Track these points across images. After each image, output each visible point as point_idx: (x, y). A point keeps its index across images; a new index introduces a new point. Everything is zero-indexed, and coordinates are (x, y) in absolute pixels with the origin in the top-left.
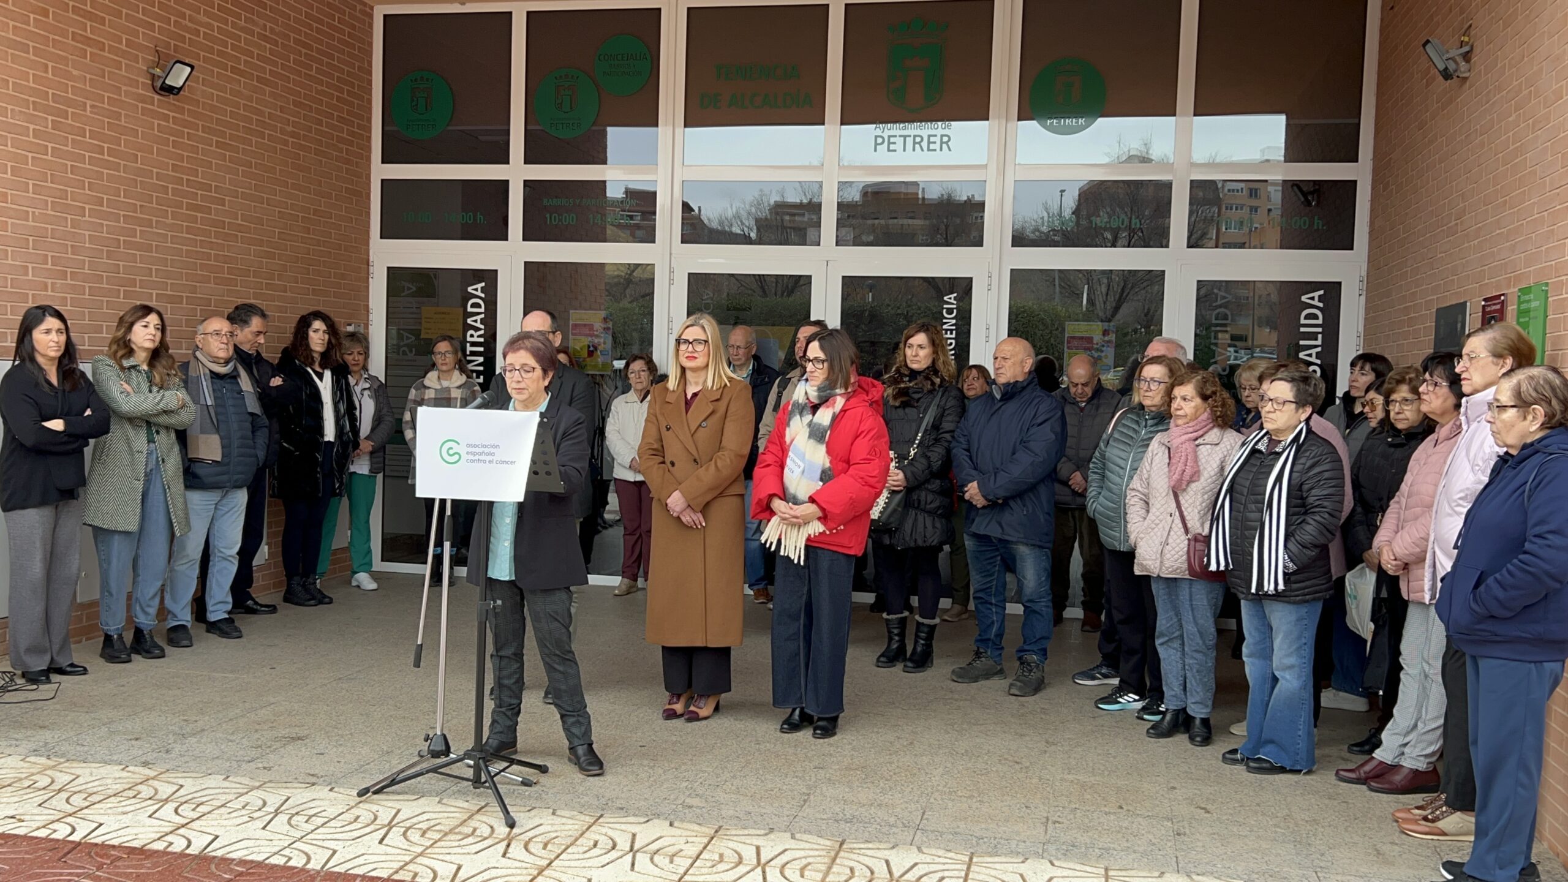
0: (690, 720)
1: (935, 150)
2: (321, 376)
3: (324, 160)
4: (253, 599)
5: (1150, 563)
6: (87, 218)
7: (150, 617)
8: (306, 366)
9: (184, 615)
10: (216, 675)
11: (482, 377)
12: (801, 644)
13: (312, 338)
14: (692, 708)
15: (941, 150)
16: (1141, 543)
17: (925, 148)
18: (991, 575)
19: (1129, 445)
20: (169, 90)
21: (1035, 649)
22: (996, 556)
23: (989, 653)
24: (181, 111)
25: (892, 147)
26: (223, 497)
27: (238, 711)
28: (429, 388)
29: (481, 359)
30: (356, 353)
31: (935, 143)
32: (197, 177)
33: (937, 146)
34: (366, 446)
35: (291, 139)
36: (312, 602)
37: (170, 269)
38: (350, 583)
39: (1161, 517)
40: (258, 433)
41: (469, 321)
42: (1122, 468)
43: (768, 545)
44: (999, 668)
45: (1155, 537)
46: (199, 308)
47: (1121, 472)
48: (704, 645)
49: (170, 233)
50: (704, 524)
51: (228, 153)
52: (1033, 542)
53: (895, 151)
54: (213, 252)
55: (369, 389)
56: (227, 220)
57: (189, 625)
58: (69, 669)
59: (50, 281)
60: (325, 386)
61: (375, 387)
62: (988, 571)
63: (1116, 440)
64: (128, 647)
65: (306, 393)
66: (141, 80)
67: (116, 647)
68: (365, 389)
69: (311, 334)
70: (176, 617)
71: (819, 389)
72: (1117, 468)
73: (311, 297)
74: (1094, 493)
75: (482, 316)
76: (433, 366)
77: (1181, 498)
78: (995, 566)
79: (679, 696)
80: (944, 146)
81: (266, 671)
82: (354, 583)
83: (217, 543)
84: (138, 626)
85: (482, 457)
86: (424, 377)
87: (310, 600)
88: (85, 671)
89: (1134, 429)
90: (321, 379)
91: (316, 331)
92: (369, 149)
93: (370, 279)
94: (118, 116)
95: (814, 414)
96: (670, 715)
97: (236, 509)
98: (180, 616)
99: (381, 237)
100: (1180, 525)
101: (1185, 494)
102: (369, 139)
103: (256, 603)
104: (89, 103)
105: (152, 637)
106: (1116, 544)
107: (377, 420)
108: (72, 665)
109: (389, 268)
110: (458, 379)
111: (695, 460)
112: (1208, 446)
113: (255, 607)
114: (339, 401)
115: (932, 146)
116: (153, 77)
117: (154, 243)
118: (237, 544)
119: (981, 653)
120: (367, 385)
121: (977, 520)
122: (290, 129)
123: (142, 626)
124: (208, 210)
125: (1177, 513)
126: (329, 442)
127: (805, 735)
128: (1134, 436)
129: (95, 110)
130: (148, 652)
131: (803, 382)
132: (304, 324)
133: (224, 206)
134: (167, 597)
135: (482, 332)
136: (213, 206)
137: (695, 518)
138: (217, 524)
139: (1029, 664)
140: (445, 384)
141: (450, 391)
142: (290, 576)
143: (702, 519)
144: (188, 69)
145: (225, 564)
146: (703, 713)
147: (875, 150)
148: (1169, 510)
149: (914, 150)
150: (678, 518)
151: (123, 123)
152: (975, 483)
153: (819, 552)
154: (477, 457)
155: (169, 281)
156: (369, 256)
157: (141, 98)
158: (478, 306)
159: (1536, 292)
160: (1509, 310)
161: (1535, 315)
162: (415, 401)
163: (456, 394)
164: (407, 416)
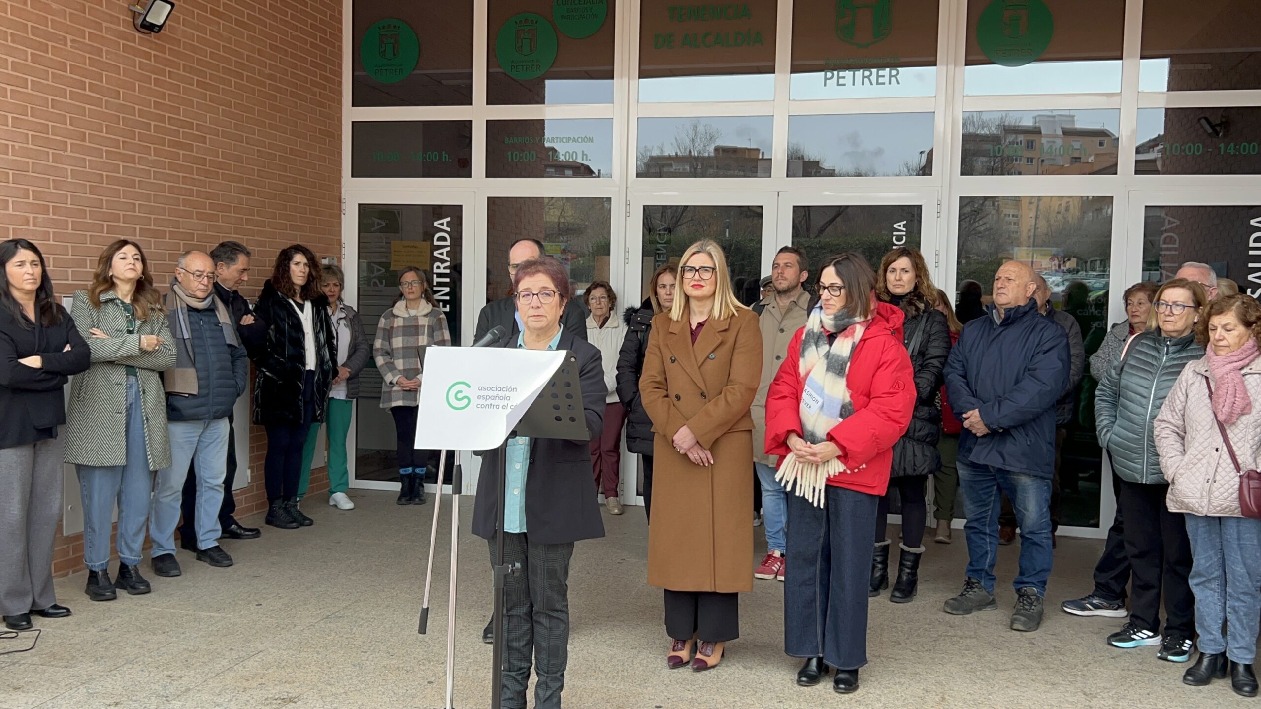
0: (698, 670)
1: (884, 84)
2: (302, 308)
3: (299, 102)
4: (237, 524)
5: (1194, 501)
6: (69, 153)
7: (134, 554)
8: (288, 298)
9: (169, 544)
10: (203, 614)
11: (448, 306)
12: (818, 590)
13: (293, 271)
14: (699, 656)
15: (890, 83)
16: (1181, 480)
17: (874, 81)
18: (986, 505)
19: (1151, 373)
20: (150, 28)
21: (1035, 582)
22: (994, 485)
23: (982, 584)
24: (163, 50)
25: (841, 81)
26: (205, 429)
27: (225, 662)
28: (398, 316)
29: (447, 289)
30: (332, 285)
31: (883, 76)
32: (179, 115)
33: (886, 80)
34: (344, 373)
35: (268, 82)
36: (294, 525)
37: (153, 204)
38: (328, 502)
39: (1205, 452)
40: (239, 363)
41: (436, 253)
42: (1145, 397)
43: (783, 485)
44: (991, 598)
45: (1198, 474)
46: (182, 242)
47: (1144, 401)
48: (713, 590)
49: (152, 169)
50: (712, 462)
51: (208, 93)
52: (1036, 473)
53: (844, 85)
54: (195, 188)
55: (344, 318)
56: (208, 158)
57: (173, 553)
58: (51, 611)
59: (32, 216)
60: (306, 316)
61: (351, 316)
62: (984, 501)
63: (1133, 367)
64: (113, 582)
65: (288, 324)
66: (122, 17)
67: (101, 584)
68: (341, 319)
69: (293, 267)
70: (162, 547)
71: (836, 318)
72: (1138, 397)
73: (289, 232)
74: (1105, 422)
75: (448, 249)
76: (401, 296)
77: (1228, 432)
78: (991, 496)
79: (684, 642)
80: (893, 79)
81: (252, 608)
82: (332, 503)
83: (202, 473)
84: (123, 561)
85: (494, 402)
86: (393, 306)
87: (292, 522)
88: (68, 612)
89: (1153, 356)
90: (302, 310)
91: (297, 264)
92: (340, 93)
93: (343, 215)
94: (99, 52)
95: (831, 344)
96: (676, 663)
97: (219, 440)
98: (166, 546)
99: (353, 176)
100: (1229, 461)
101: (1233, 428)
102: (340, 84)
103: (240, 527)
104: (69, 37)
105: (137, 571)
106: (1138, 476)
107: (353, 349)
108: (55, 607)
109: (359, 205)
110: (425, 307)
111: (703, 395)
112: (1256, 376)
113: (239, 531)
114: (319, 331)
115: (881, 80)
116: (135, 14)
117: (137, 179)
118: (222, 473)
119: (974, 583)
120: (343, 315)
121: (976, 449)
122: (267, 71)
123: (127, 563)
124: (190, 148)
125: (1225, 448)
126: (310, 371)
127: (825, 687)
128: (1155, 363)
129: (76, 45)
130: (133, 588)
131: (818, 310)
132: (285, 257)
133: (206, 143)
134: (152, 527)
135: (448, 264)
136: (195, 144)
137: (703, 456)
138: (201, 456)
139: (1029, 597)
140: (413, 312)
141: (417, 319)
142: (272, 499)
143: (710, 456)
144: (169, 7)
145: (212, 493)
146: (711, 661)
147: (825, 85)
148: (1216, 445)
149: (863, 84)
150: (685, 455)
151: (104, 59)
152: (976, 412)
153: (840, 492)
154: (489, 402)
155: (153, 216)
156: (341, 194)
157: (122, 36)
158: (444, 239)
162: (384, 329)
163: (423, 322)
164: (378, 344)
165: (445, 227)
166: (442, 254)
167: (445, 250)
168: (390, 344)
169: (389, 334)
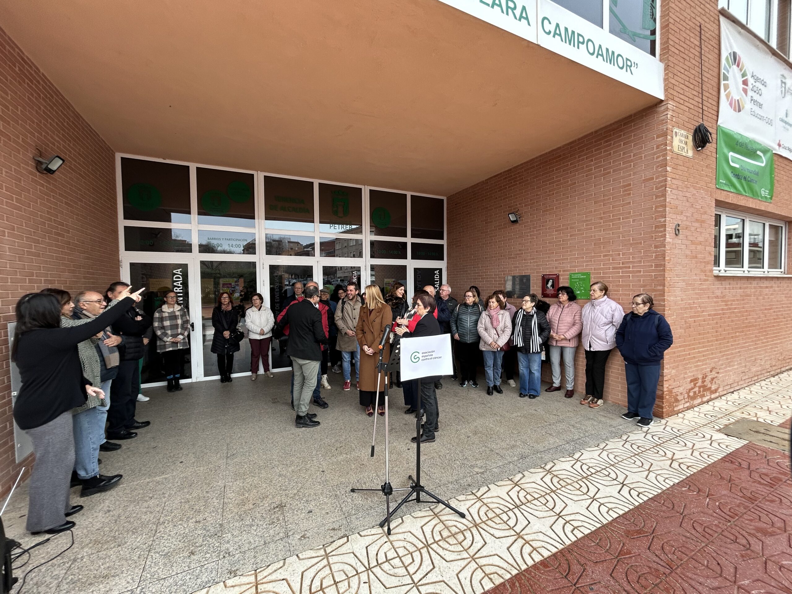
3: (103, 215)
6: (6, 237)
10: (158, 479)
19: (467, 314)
20: (47, 171)
28: (164, 312)
32: (58, 219)
35: (92, 205)
37: (48, 266)
49: (48, 247)
51: (69, 208)
53: (336, 229)
56: (71, 241)
66: (30, 162)
72: (465, 321)
81: (181, 466)
88: (82, 508)
89: (466, 310)
92: (116, 213)
93: (121, 268)
94: (20, 181)
99: (126, 250)
102: (117, 208)
104: (4, 169)
111: (372, 332)
112: (501, 314)
116: (38, 162)
117: (41, 252)
122: (91, 200)
124: (63, 236)
129: (8, 174)
133: (69, 234)
136: (65, 234)
140: (171, 310)
141: (174, 312)
144: (61, 162)
147: (330, 228)
151: (22, 185)
154: (426, 358)
156: (119, 258)
157: (31, 173)
158: (179, 278)
159: (583, 274)
160: (561, 278)
161: (583, 279)
162: (159, 318)
163: (178, 313)
164: (156, 324)
165: (179, 273)
166: (179, 284)
167: (179, 282)
168: (162, 324)
169: (162, 319)
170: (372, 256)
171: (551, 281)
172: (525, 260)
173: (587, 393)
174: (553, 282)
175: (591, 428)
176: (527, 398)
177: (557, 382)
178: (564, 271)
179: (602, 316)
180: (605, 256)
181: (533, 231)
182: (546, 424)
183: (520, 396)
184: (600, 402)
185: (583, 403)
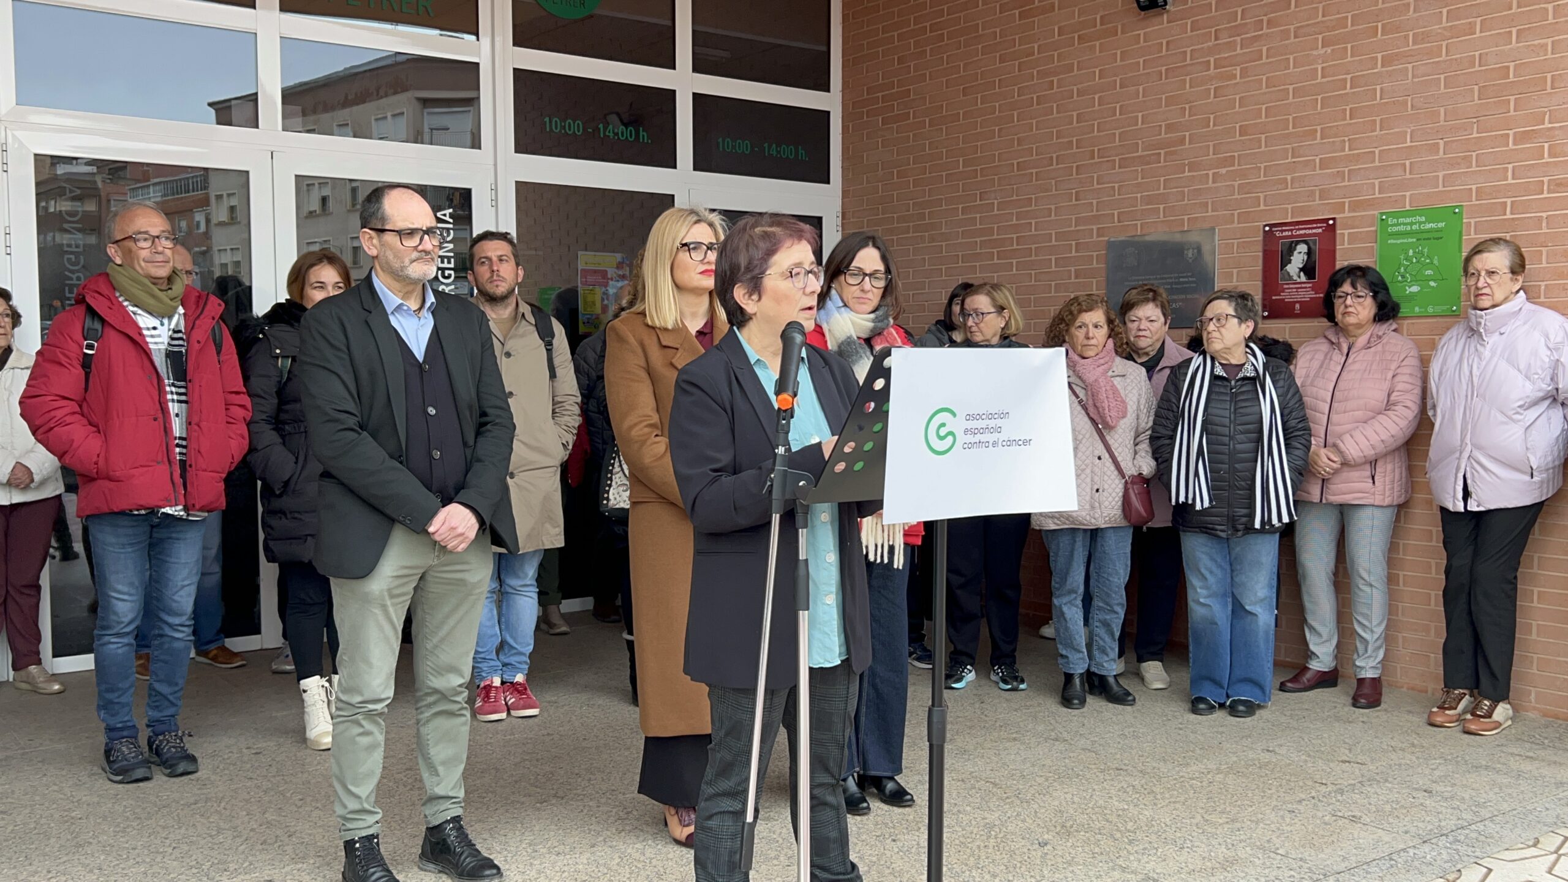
1: (409, 12)
15: (418, 13)
17: (397, 7)
31: (409, 3)
33: (412, 8)
39: (1087, 461)
80: (422, 8)
100: (1113, 468)
112: (1118, 378)
115: (406, 7)
125: (1107, 455)
148: (1097, 453)
149: (382, 7)
159: (1432, 214)
160: (1343, 233)
161: (1435, 237)
170: (521, 147)
171: (1302, 248)
172: (1193, 167)
173: (1449, 683)
174: (1309, 253)
175: (1491, 794)
176: (1220, 715)
177: (1323, 657)
178: (1355, 206)
179: (1513, 372)
180: (1521, 138)
181: (1231, 46)
182: (1323, 789)
183: (1195, 711)
184: (1502, 711)
185: (1439, 719)
